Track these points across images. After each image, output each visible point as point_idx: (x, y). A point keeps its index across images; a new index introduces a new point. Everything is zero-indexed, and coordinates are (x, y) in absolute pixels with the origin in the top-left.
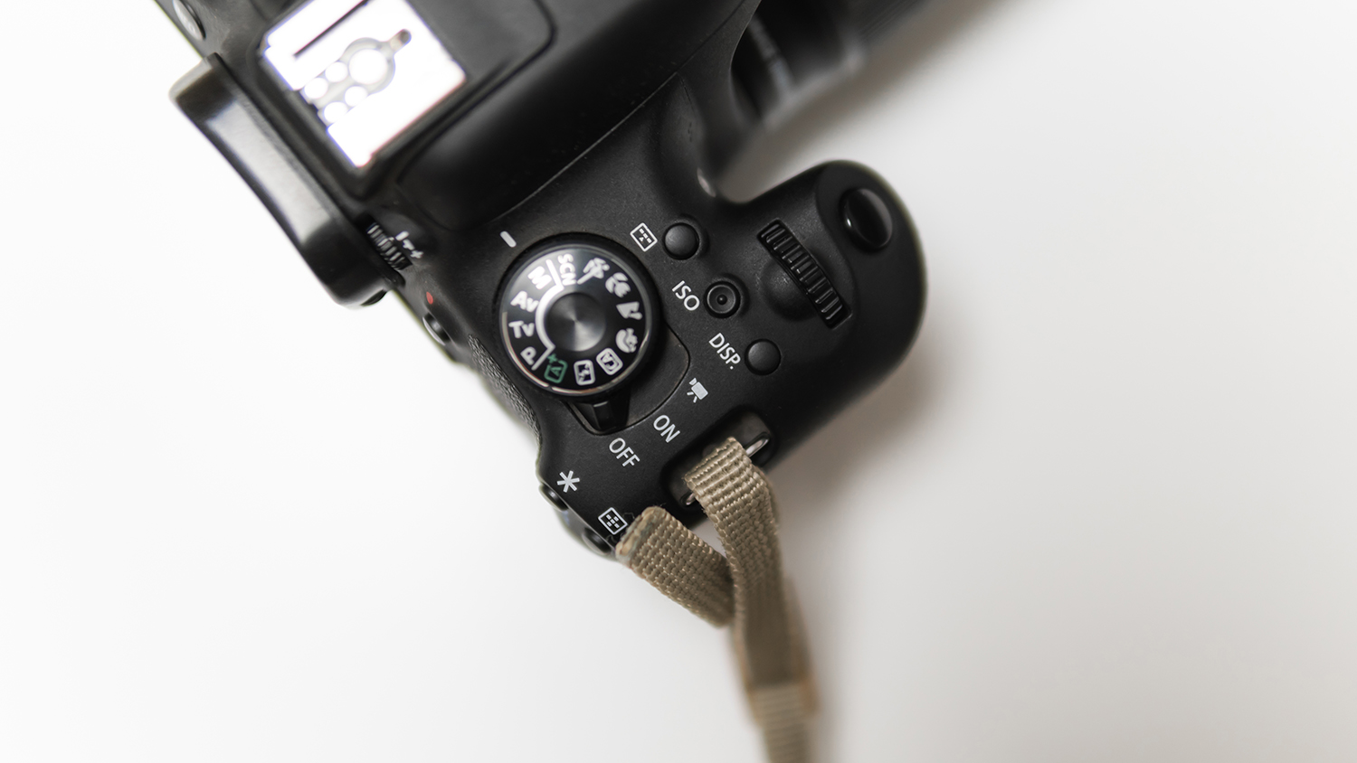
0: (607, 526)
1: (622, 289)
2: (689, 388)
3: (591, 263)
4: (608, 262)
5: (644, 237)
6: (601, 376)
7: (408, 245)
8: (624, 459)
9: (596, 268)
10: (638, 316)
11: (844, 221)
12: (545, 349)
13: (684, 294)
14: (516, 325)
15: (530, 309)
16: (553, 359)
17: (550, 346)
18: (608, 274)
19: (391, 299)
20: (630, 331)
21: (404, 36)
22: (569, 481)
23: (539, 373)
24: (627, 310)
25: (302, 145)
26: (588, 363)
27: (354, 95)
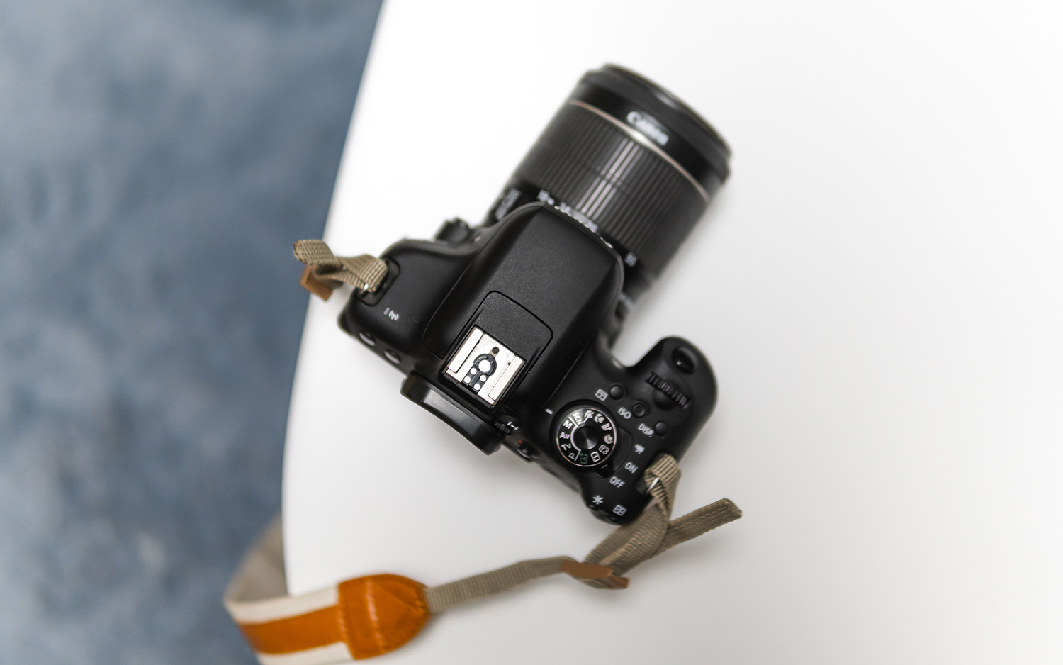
0: (617, 513)
1: (601, 420)
2: (635, 449)
3: (587, 413)
4: (593, 411)
5: (601, 395)
6: (602, 456)
7: (512, 426)
8: (618, 485)
9: (589, 414)
10: (610, 428)
11: (676, 364)
12: (578, 452)
13: (624, 412)
14: (563, 446)
15: (568, 438)
16: (582, 455)
17: (579, 450)
18: (594, 416)
19: (503, 448)
20: (609, 435)
21: (496, 350)
22: (598, 500)
23: (578, 462)
24: (605, 427)
25: (462, 400)
26: (596, 452)
27: (483, 378)
